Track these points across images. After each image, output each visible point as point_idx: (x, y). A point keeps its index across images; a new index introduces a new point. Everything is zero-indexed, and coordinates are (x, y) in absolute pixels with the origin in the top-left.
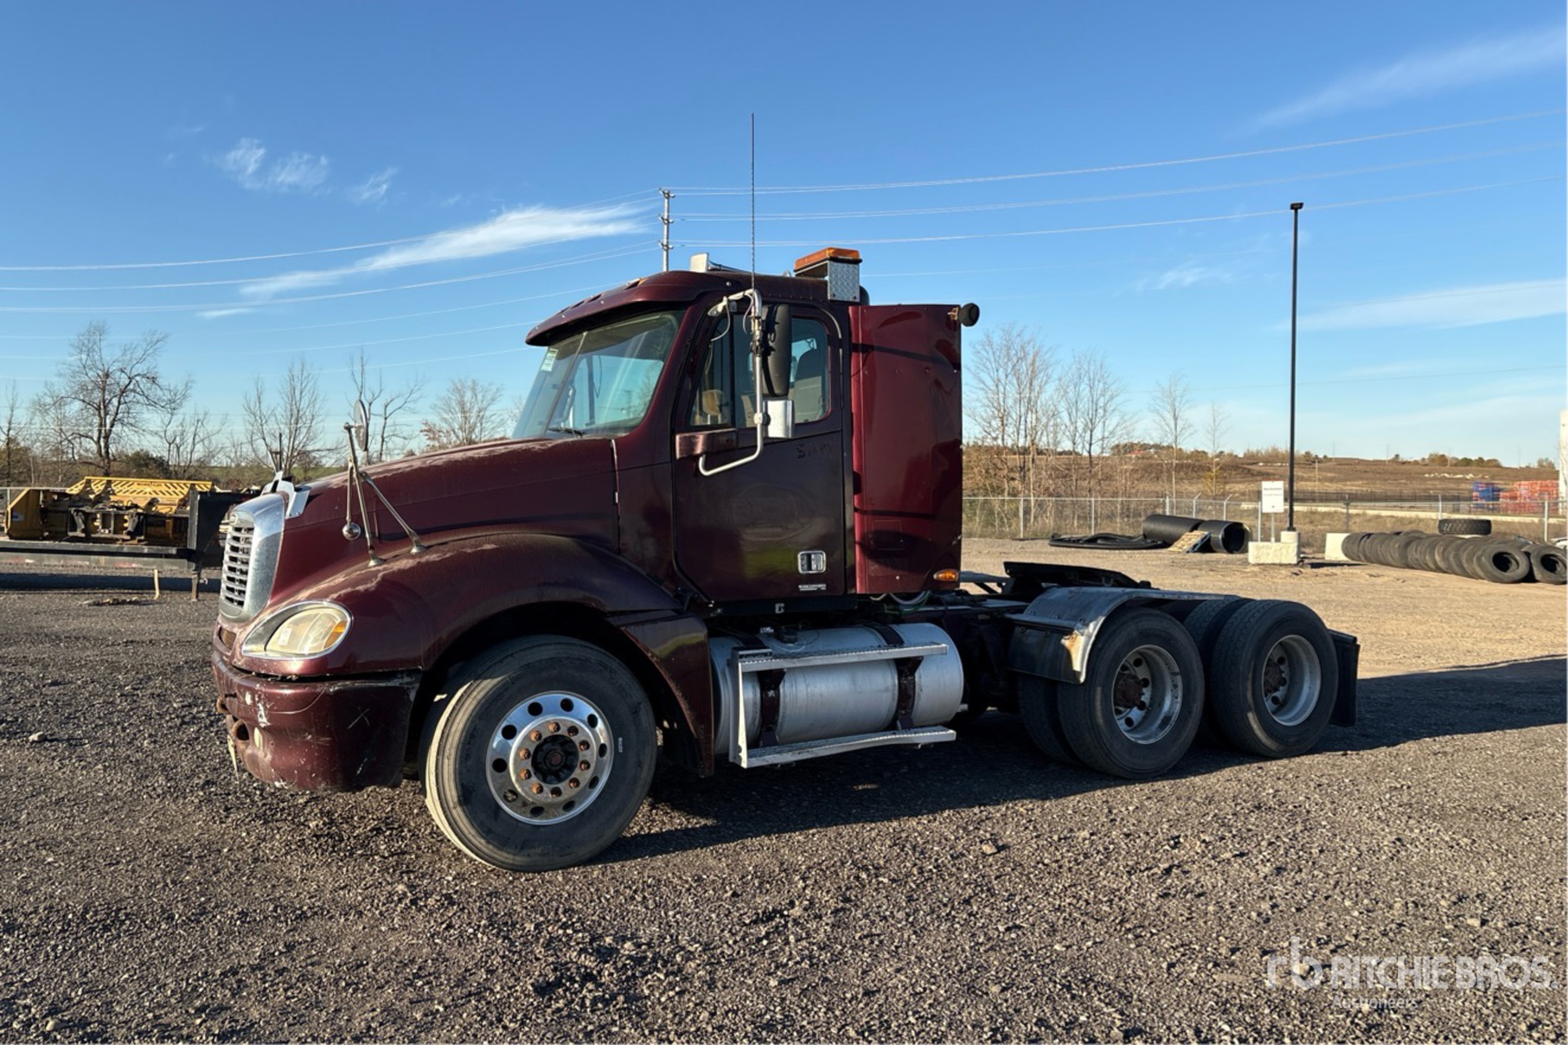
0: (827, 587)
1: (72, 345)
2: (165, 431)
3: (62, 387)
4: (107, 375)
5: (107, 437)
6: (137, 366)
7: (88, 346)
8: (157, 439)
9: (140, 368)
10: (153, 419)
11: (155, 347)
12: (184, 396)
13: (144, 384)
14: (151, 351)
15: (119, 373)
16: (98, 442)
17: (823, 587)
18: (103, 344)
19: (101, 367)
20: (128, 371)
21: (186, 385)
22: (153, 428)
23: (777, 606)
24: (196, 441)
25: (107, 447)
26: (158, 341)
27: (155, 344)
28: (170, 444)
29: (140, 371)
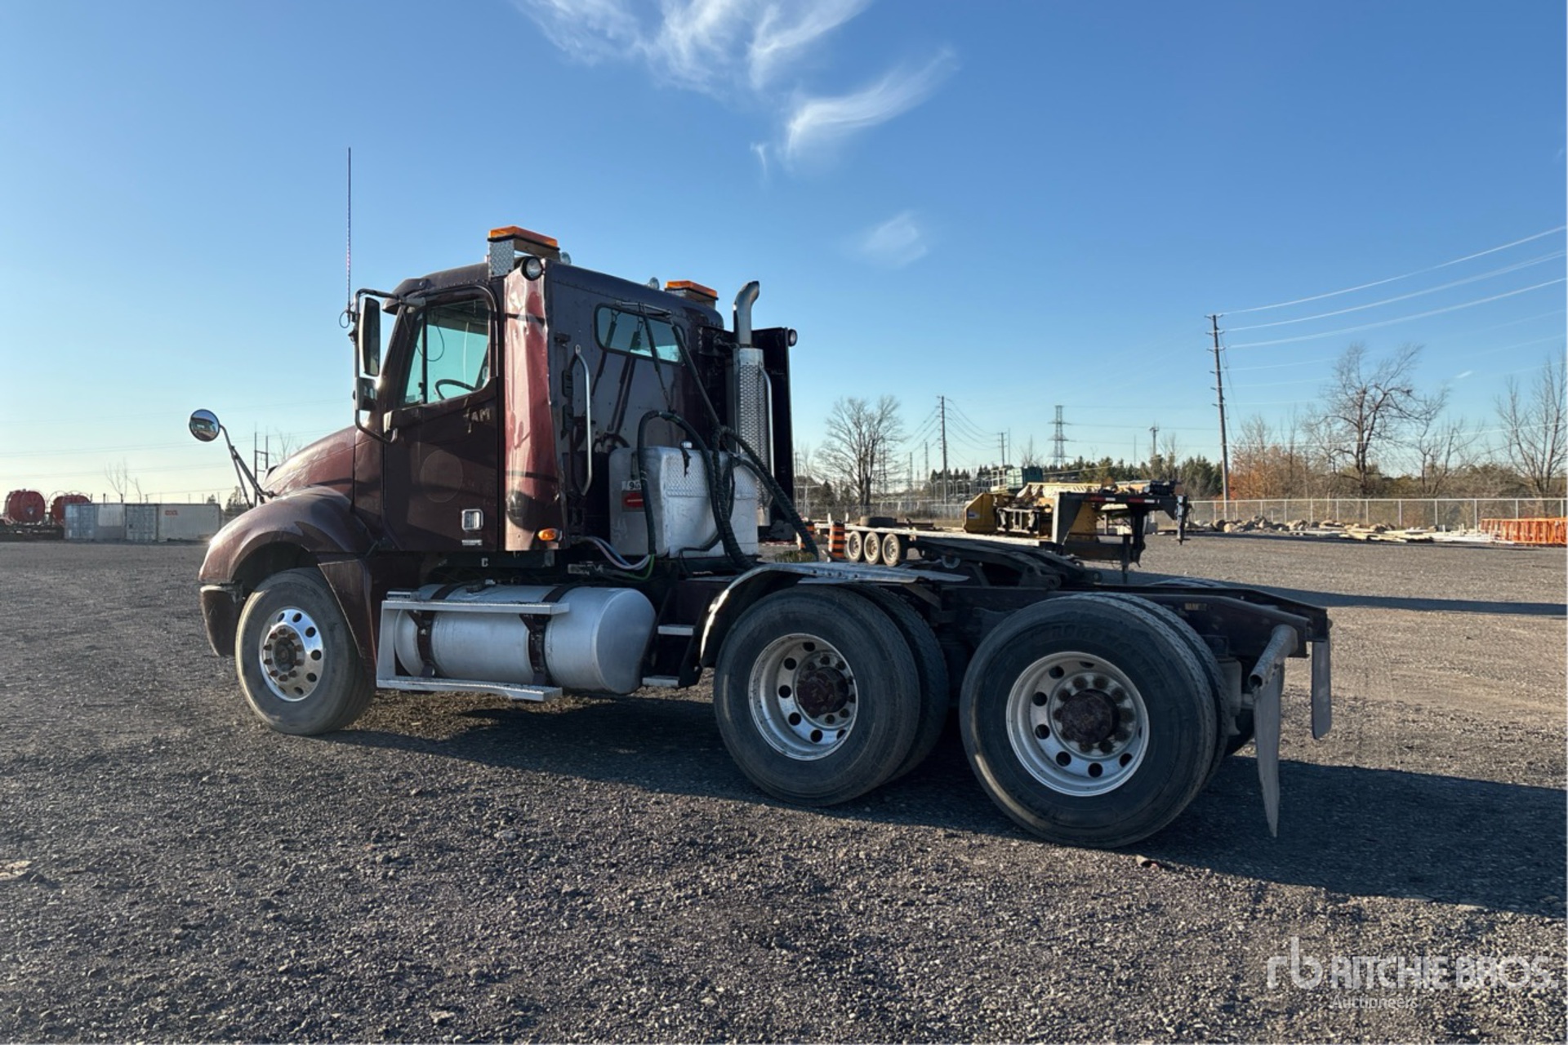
0: (483, 543)
1: (1334, 368)
2: (1420, 442)
3: (1323, 407)
4: (1365, 392)
5: (1364, 451)
6: (1392, 380)
7: (1345, 369)
8: (1413, 450)
9: (1395, 382)
10: (1409, 431)
11: (1410, 360)
12: (1441, 406)
13: (1399, 397)
14: (1405, 365)
15: (1374, 389)
16: (1357, 456)
17: (479, 542)
18: (1361, 363)
19: (1358, 385)
20: (1382, 387)
21: (1443, 395)
22: (1408, 439)
23: (483, 560)
24: (1452, 450)
25: (1363, 457)
26: (1412, 354)
27: (1410, 355)
28: (1425, 455)
29: (1394, 386)
